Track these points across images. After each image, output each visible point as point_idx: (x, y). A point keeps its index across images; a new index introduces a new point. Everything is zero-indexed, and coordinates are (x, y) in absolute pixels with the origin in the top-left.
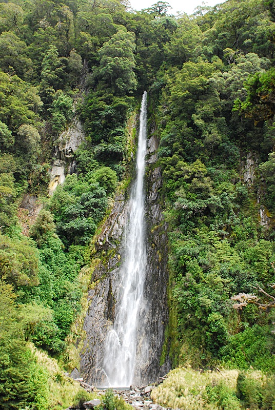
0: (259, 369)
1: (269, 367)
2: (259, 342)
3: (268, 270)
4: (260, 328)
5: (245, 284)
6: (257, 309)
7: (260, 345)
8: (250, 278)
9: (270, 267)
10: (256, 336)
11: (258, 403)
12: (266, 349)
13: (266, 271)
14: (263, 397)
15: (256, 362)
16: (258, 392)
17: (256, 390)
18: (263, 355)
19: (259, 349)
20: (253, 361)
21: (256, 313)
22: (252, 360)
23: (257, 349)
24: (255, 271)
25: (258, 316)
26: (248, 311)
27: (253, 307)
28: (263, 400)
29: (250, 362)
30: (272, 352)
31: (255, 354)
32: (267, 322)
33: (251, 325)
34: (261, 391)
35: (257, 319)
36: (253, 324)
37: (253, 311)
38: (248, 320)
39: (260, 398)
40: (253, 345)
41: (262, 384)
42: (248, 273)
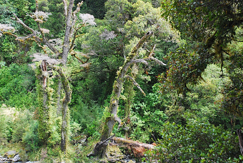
0: (13, 106)
1: (23, 104)
2: (15, 80)
3: (30, 6)
4: (17, 67)
5: (3, 20)
6: (15, 47)
7: (15, 83)
8: (8, 14)
9: (31, 4)
10: (13, 75)
11: (8, 137)
12: (22, 87)
13: (27, 7)
14: (13, 131)
15: (11, 100)
16: (9, 127)
17: (7, 125)
18: (19, 93)
19: (14, 87)
20: (8, 100)
21: (14, 51)
22: (6, 98)
23: (13, 87)
24: (15, 6)
25: (16, 54)
26: (5, 50)
27: (11, 46)
28: (13, 134)
29: (4, 101)
30: (28, 89)
31: (11, 92)
32: (26, 60)
33: (8, 64)
34: (12, 126)
35: (15, 58)
36: (10, 63)
37: (11, 49)
38: (5, 59)
39: (11, 132)
40: (9, 84)
41: (14, 119)
42: (7, 8)
